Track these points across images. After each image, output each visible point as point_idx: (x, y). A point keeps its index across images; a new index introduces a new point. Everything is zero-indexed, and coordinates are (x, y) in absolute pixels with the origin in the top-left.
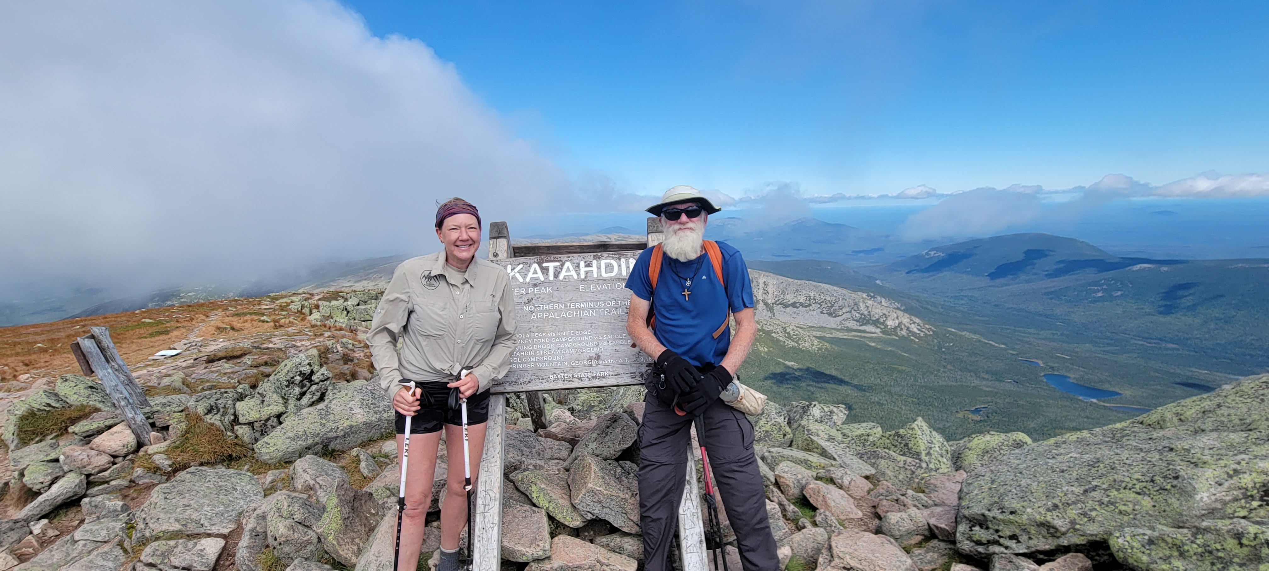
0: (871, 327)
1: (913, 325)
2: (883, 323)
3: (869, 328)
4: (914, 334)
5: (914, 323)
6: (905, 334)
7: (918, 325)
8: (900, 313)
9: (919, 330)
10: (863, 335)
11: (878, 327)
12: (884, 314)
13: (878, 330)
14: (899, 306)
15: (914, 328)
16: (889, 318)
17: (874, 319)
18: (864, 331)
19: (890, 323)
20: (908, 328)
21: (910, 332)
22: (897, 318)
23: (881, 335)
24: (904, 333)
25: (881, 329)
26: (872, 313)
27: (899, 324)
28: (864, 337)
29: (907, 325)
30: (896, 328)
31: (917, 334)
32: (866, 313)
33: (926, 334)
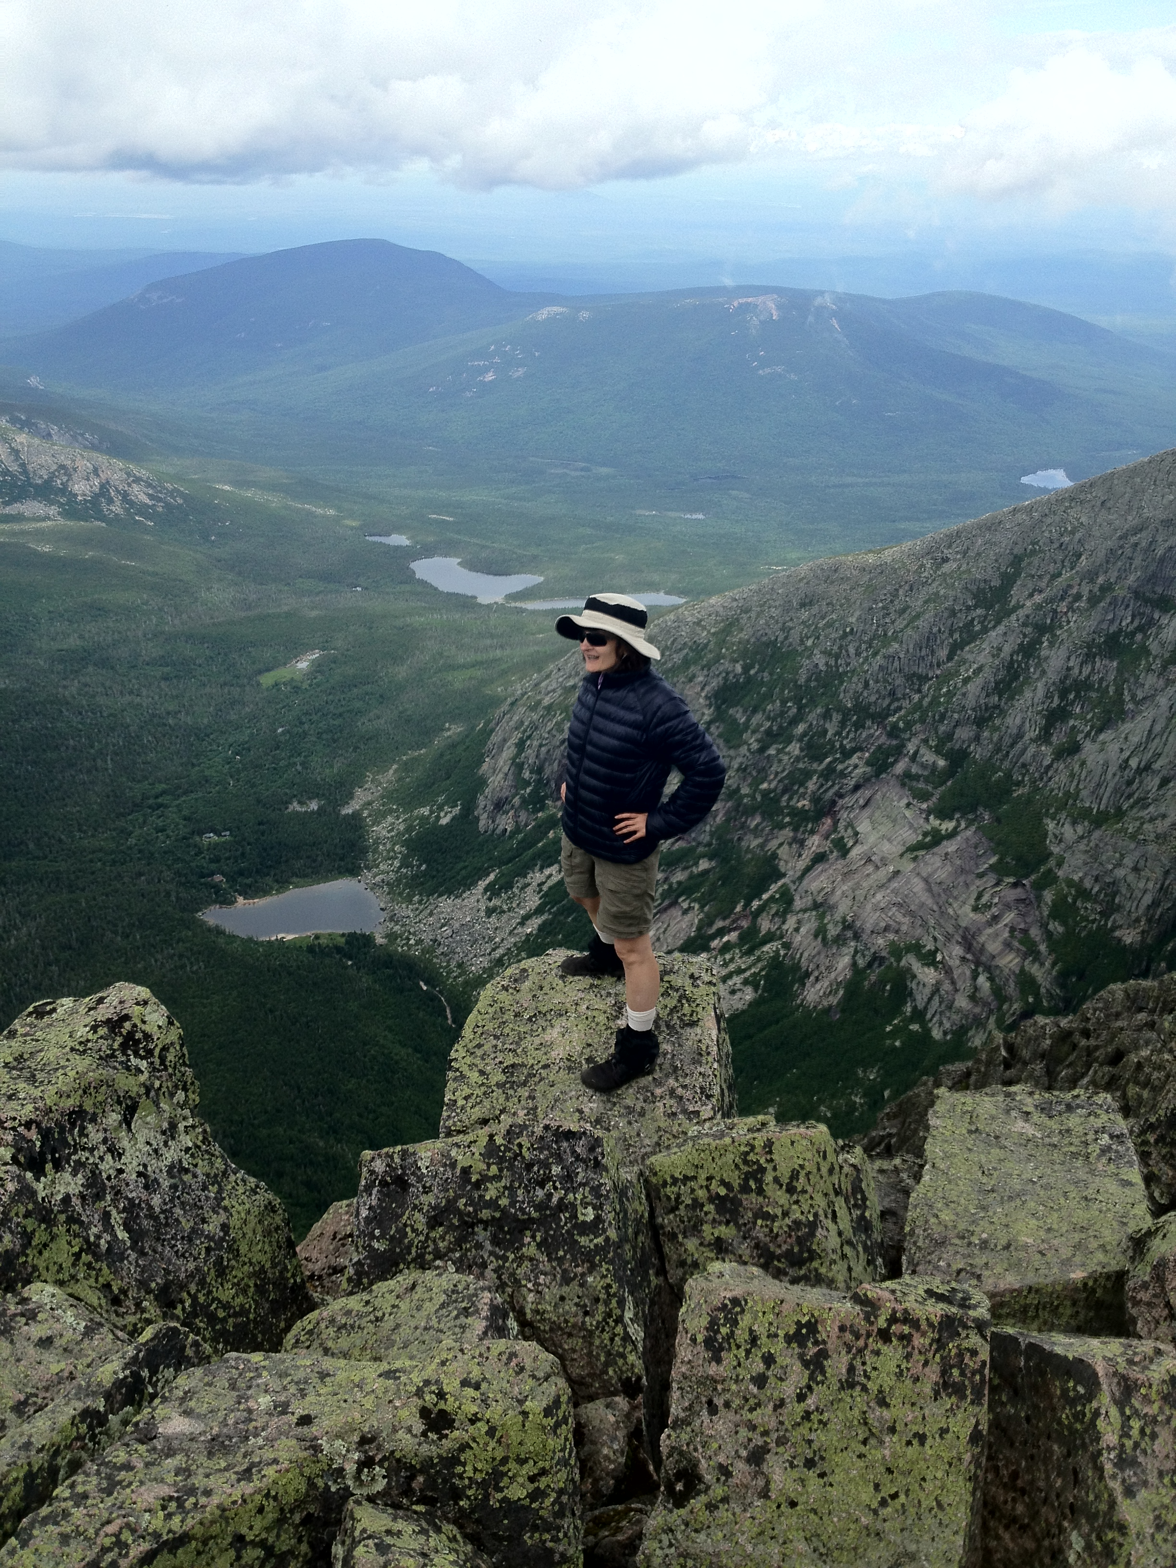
0: (36, 503)
1: (136, 488)
2: (64, 490)
3: (31, 507)
4: (143, 509)
5: (137, 480)
6: (120, 511)
7: (149, 485)
8: (102, 459)
9: (151, 497)
10: (16, 527)
11: (51, 503)
12: (62, 467)
13: (53, 510)
14: (96, 442)
15: (139, 494)
16: (75, 477)
17: (40, 482)
18: (19, 518)
19: (81, 488)
20: (125, 496)
21: (132, 503)
22: (96, 471)
23: (61, 521)
24: (117, 508)
25: (61, 505)
26: (30, 467)
27: (102, 486)
28: (23, 533)
29: (120, 488)
30: (96, 497)
31: (149, 506)
32: (14, 468)
33: (167, 505)
